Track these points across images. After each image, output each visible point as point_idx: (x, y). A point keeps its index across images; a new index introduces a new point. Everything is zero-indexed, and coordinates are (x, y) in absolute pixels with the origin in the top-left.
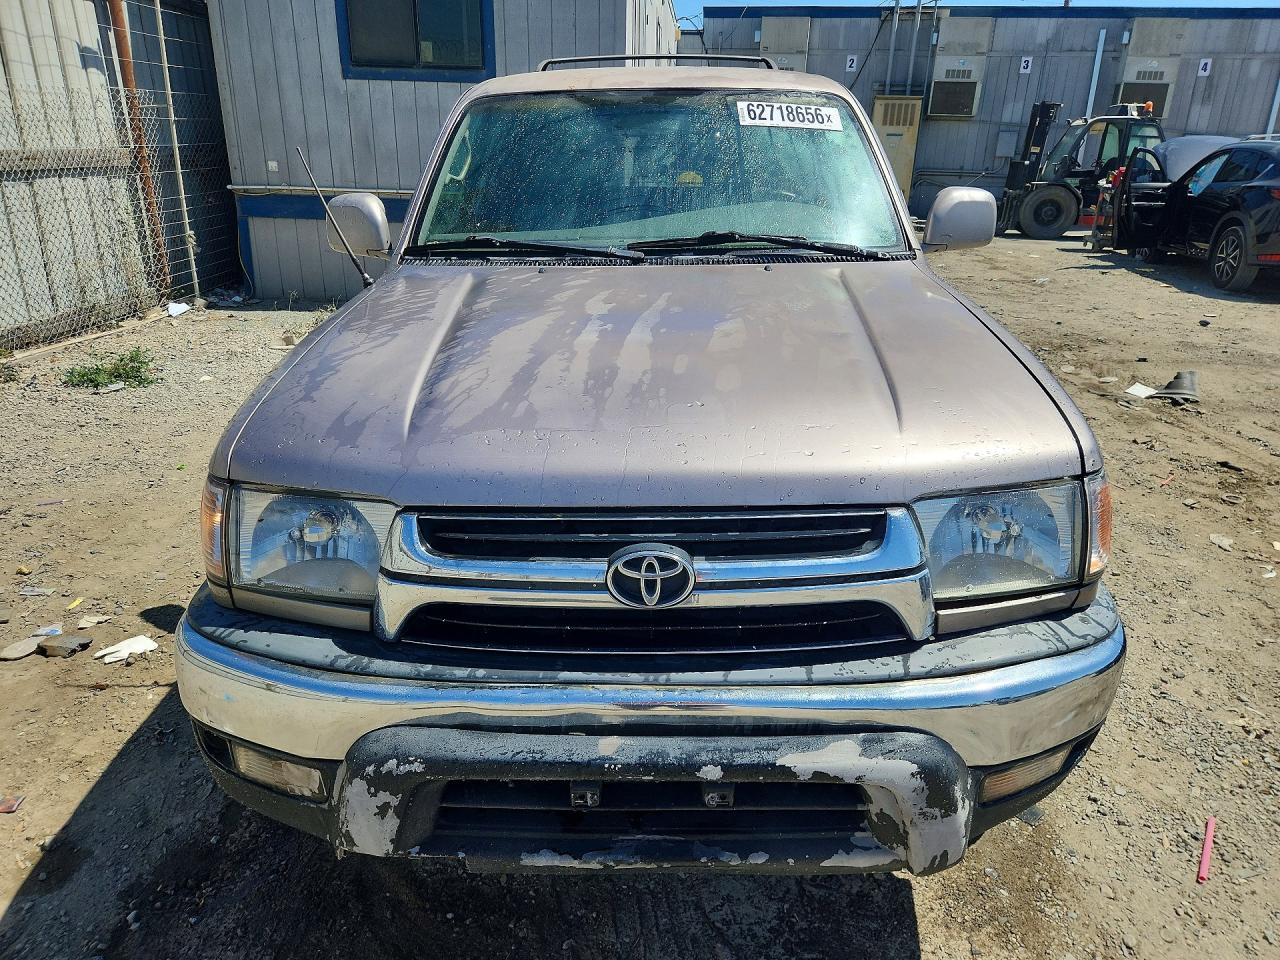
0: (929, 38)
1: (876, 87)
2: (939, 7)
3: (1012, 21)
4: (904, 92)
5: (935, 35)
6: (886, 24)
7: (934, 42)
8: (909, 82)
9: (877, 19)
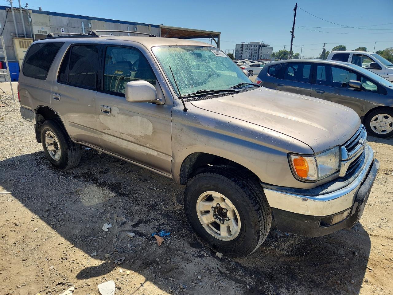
0: (28, 20)
1: (12, 34)
2: (28, 9)
3: (54, 17)
4: (24, 37)
5: (30, 18)
6: (9, 12)
7: (30, 21)
8: (25, 33)
9: (5, 11)
